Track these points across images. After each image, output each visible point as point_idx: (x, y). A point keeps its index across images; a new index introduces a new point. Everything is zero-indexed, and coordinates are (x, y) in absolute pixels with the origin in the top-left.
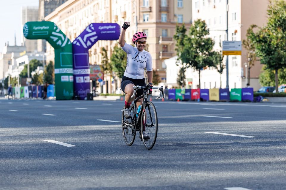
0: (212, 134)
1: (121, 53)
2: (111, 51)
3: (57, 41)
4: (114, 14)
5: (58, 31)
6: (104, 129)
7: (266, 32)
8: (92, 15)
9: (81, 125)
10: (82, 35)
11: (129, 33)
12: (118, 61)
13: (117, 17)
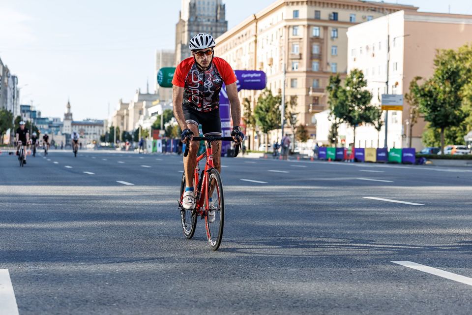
1: (266, 105)
2: (255, 102)
4: (259, 61)
6: (249, 190)
7: (432, 85)
11: (275, 82)
12: (263, 114)
13: (262, 64)
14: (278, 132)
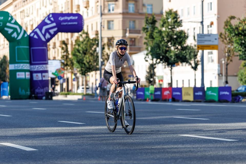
0: (188, 137)
1: (84, 47)
2: (72, 44)
3: (12, 33)
4: (75, 3)
5: (13, 22)
8: (51, 4)
9: (40, 127)
10: (40, 27)
11: (92, 25)
12: (80, 56)
13: (78, 7)
14: (96, 74)
